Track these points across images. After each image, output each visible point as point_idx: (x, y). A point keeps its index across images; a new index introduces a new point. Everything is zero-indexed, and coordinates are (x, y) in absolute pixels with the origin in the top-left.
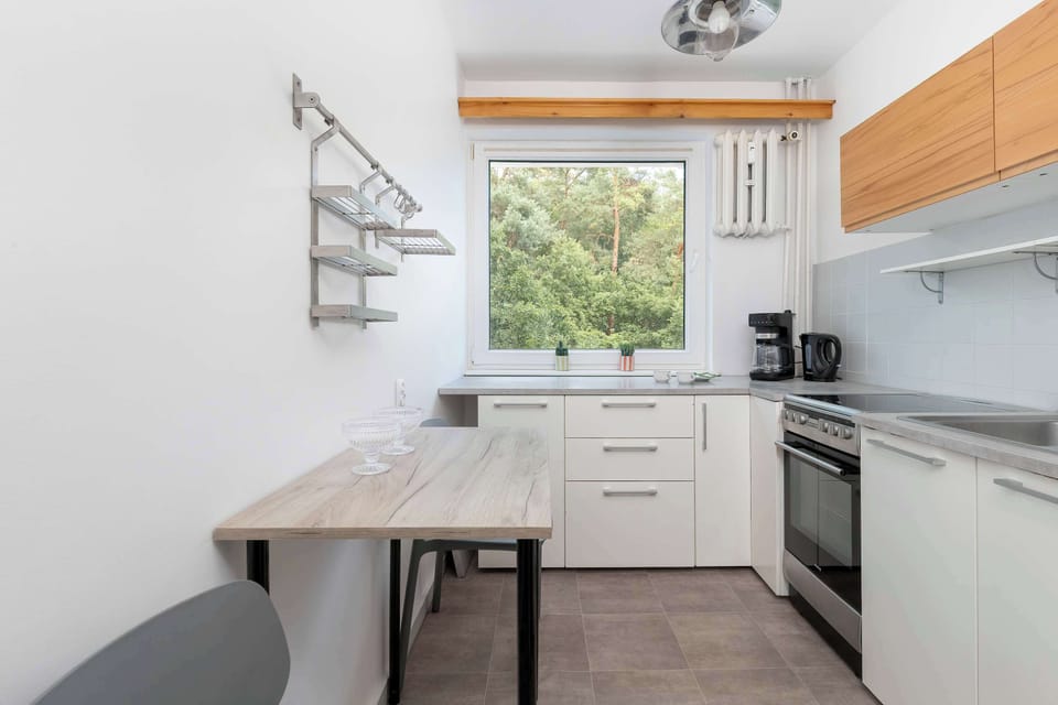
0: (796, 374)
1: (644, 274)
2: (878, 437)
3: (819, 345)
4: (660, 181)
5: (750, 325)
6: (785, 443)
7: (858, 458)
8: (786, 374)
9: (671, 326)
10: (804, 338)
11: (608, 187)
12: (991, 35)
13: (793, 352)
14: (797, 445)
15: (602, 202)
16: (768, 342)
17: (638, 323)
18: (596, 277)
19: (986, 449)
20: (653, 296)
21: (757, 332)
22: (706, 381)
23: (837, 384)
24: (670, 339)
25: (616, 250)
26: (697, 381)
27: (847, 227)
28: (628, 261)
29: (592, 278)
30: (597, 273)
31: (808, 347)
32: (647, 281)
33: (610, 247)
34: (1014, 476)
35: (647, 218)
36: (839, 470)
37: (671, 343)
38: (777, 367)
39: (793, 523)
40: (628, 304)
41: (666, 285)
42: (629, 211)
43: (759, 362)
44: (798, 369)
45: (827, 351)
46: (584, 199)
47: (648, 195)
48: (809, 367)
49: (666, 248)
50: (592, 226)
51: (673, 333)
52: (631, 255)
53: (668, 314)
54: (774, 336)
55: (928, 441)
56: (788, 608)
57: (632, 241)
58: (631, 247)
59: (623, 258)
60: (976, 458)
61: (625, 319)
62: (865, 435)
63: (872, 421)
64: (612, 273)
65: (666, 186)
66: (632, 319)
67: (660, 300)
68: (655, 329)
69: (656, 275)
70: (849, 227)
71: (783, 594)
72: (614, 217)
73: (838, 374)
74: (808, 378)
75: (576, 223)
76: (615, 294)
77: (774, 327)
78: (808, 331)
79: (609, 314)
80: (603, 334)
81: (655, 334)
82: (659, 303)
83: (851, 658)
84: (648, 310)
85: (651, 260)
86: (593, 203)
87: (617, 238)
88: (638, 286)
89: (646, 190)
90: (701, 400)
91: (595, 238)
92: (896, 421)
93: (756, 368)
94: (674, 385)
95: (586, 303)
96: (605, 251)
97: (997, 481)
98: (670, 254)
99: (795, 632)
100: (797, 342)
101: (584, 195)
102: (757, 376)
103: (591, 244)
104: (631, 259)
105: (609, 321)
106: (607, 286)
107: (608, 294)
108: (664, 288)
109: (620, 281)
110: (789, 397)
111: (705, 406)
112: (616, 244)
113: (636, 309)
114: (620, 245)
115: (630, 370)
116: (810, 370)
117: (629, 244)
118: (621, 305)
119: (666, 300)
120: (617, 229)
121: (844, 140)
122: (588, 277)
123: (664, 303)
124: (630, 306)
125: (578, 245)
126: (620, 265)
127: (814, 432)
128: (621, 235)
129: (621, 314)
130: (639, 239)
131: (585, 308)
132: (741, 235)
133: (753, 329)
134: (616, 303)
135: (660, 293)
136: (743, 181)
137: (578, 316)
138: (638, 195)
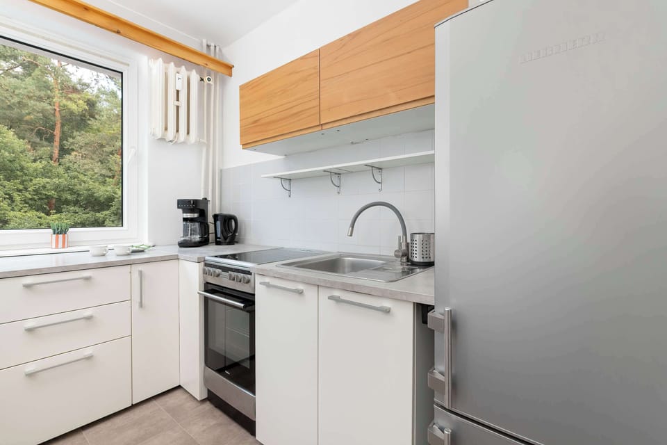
0: (210, 241)
1: (86, 167)
2: (267, 280)
3: (225, 221)
4: (104, 97)
5: (178, 207)
6: (205, 291)
7: (254, 295)
8: (204, 242)
9: (113, 209)
10: (216, 217)
11: (47, 87)
12: (319, 47)
13: (208, 226)
14: (213, 292)
15: (40, 99)
16: (192, 220)
17: (81, 206)
18: (34, 165)
19: (325, 280)
20: (97, 184)
21: (183, 213)
22: (143, 251)
23: (236, 246)
24: (112, 218)
25: (57, 144)
26: (134, 252)
27: (243, 145)
28: (70, 154)
29: (29, 164)
30: (35, 161)
31: (218, 223)
32: (90, 173)
33: (50, 139)
34: (337, 293)
35: (89, 122)
36: (242, 305)
37: (113, 221)
38: (197, 238)
39: (211, 346)
40: (70, 189)
41: (110, 177)
42: (72, 113)
43: (185, 234)
44: (212, 237)
45: (229, 225)
46: (17, 92)
47: (91, 104)
48: (219, 235)
49: (108, 149)
50: (27, 118)
51: (115, 214)
52: (73, 150)
53: (110, 199)
54: (196, 215)
55: (294, 280)
56: (208, 406)
57: (74, 138)
58: (72, 143)
59: (64, 151)
60: (318, 286)
61: (67, 202)
62: (258, 279)
63: (262, 270)
64: (52, 162)
65: (107, 101)
66: (76, 203)
67: (103, 188)
68: (99, 211)
69: (98, 168)
70: (245, 145)
71: (203, 398)
72: (54, 115)
73: (236, 240)
74: (218, 243)
75: (8, 112)
76: (56, 180)
77: (195, 209)
78: (217, 212)
79: (48, 197)
80: (43, 215)
81: (97, 214)
82: (102, 191)
83: (248, 425)
84: (92, 195)
85: (94, 156)
86: (30, 98)
87: (57, 132)
88: (81, 176)
89: (89, 100)
90: (136, 268)
91: (32, 130)
92: (275, 268)
93: (183, 239)
94: (111, 257)
95: (21, 187)
96: (45, 143)
97: (330, 298)
98: (113, 154)
99: (213, 422)
100: (210, 219)
101: (16, 88)
102: (183, 245)
103: (28, 134)
104: (74, 153)
105: (49, 204)
106: (46, 173)
107: (48, 180)
108: (107, 179)
109: (61, 170)
110: (207, 258)
111: (141, 272)
112: (57, 139)
113: (78, 194)
114: (61, 140)
115: (63, 247)
116: (219, 238)
117: (71, 140)
118: (63, 190)
119: (109, 188)
120: (58, 126)
121: (242, 88)
122: (23, 163)
123: (107, 191)
124: (71, 191)
125: (11, 133)
126: (61, 156)
127: (225, 281)
128: (63, 132)
129: (63, 198)
130: (80, 138)
131: (20, 191)
132: (171, 141)
133: (181, 210)
134: (57, 188)
135: (104, 183)
136: (172, 103)
137: (11, 198)
138: (81, 102)
